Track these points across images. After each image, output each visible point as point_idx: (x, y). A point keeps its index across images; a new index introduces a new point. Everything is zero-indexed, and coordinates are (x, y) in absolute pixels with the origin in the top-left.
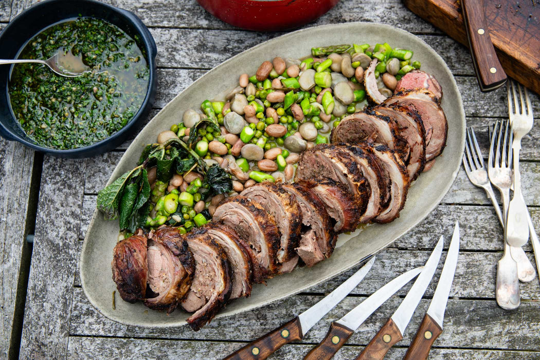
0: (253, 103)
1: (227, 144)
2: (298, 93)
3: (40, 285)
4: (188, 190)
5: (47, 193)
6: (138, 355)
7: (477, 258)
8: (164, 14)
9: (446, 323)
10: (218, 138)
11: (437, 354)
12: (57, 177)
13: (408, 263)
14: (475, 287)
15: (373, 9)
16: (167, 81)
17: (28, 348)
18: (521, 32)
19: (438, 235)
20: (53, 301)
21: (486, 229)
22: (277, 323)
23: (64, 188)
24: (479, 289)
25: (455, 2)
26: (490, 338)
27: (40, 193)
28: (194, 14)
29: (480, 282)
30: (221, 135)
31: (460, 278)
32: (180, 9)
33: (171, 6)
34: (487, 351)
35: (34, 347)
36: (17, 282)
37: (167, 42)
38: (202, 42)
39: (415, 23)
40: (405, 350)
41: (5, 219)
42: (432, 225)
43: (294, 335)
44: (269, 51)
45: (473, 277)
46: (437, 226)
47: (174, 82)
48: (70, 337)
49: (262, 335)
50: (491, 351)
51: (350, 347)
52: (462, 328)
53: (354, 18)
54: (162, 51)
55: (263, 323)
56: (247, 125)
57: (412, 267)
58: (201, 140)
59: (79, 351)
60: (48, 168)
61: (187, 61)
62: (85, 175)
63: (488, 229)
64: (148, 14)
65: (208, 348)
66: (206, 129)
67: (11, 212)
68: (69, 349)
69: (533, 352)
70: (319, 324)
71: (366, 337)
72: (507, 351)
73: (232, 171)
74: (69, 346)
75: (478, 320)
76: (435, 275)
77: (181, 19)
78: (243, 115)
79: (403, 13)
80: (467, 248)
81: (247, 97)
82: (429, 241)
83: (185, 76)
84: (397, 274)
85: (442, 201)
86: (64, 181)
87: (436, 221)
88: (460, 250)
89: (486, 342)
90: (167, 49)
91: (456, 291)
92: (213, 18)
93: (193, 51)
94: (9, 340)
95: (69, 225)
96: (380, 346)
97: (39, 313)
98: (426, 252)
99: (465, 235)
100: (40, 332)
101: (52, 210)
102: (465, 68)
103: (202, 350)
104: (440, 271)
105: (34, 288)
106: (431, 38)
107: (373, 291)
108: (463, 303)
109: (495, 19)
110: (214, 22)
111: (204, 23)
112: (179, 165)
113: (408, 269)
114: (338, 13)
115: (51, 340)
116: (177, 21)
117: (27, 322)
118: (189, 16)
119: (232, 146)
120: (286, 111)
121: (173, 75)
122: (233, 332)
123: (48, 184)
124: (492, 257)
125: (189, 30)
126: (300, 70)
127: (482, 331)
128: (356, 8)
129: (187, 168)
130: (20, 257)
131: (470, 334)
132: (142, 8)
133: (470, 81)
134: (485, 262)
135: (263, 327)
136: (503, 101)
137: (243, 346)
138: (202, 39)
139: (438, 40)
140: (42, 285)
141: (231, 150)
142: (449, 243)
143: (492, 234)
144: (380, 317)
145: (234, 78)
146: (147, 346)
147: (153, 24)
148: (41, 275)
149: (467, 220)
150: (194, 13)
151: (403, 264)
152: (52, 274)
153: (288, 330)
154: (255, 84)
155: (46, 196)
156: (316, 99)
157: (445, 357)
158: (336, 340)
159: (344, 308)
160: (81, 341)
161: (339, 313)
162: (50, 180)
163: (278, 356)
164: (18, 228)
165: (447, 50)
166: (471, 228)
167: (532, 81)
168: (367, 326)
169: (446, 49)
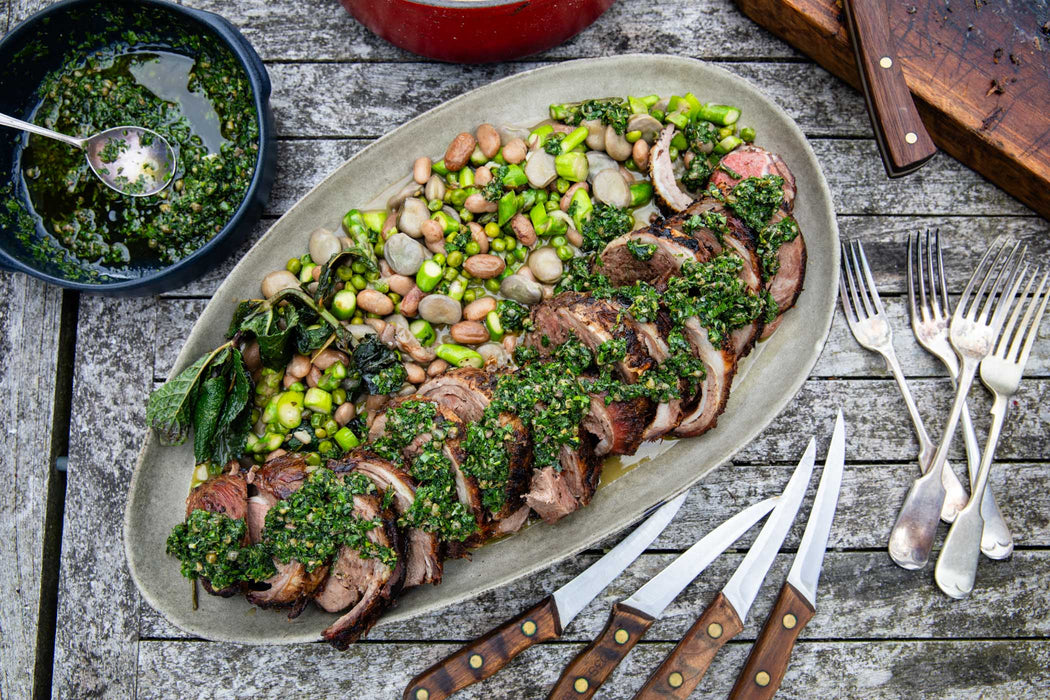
0: (439, 214)
1: (392, 295)
2: (525, 192)
3: (83, 549)
4: (321, 385)
5: (86, 380)
6: (265, 671)
7: (876, 475)
8: (290, 36)
9: (822, 596)
10: (374, 283)
11: (807, 652)
12: (104, 350)
13: (752, 489)
14: (872, 528)
15: (680, 15)
16: (298, 165)
17: (67, 664)
18: (953, 60)
19: (807, 436)
20: (108, 577)
21: (892, 422)
22: (514, 606)
23: (118, 370)
24: (880, 532)
25: (834, 3)
26: (900, 620)
27: (75, 380)
28: (345, 34)
29: (883, 519)
30: (380, 277)
31: (846, 513)
32: (318, 25)
33: (301, 20)
34: (896, 643)
35: (78, 662)
36: (41, 545)
37: (297, 89)
38: (361, 88)
39: (757, 40)
40: (748, 647)
41: (14, 431)
42: (795, 418)
43: (545, 631)
44: (468, 112)
45: (869, 511)
46: (804, 419)
47: (310, 165)
48: (141, 642)
49: (487, 629)
50: (902, 643)
51: (648, 646)
52: (850, 603)
53: (644, 33)
54: (286, 105)
55: (489, 607)
56: (429, 256)
57: (760, 497)
58: (343, 289)
59: (158, 667)
60: (87, 335)
61: (333, 125)
62: (153, 345)
63: (895, 422)
64: (260, 37)
65: (391, 655)
66: (351, 267)
67: (24, 418)
68: (140, 664)
69: (978, 642)
70: (591, 606)
71: (677, 627)
72: (931, 642)
73: (403, 346)
74: (141, 657)
75: (880, 587)
76: (801, 510)
77: (321, 46)
78: (421, 239)
79: (734, 22)
80: (858, 458)
81: (428, 202)
82: (790, 447)
83: (331, 153)
84: (732, 511)
85: (812, 372)
86: (116, 356)
87: (802, 409)
88: (846, 463)
89: (893, 627)
90: (296, 103)
91: (839, 538)
92: (379, 42)
93: (345, 104)
94: (33, 649)
95: (129, 439)
96: (702, 644)
97: (83, 600)
98: (785, 467)
99: (854, 435)
100: (87, 635)
101: (98, 411)
102: (851, 123)
103: (380, 660)
104: (810, 501)
105: (72, 555)
106: (787, 69)
107: (689, 544)
108: (852, 558)
109: (905, 35)
110: (382, 48)
111: (364, 51)
112: (301, 338)
113: (752, 500)
114: (613, 25)
115: (108, 647)
116: (313, 48)
117: (63, 617)
118: (334, 38)
119: (401, 298)
120: (502, 228)
121: (309, 151)
122: (434, 625)
123: (87, 364)
124: (903, 473)
125: (337, 65)
126: (528, 148)
127: (886, 608)
128: (648, 13)
129: (317, 345)
130: (44, 499)
131: (865, 615)
132: (247, 26)
133: (860, 148)
134: (890, 482)
135: (490, 614)
136: (920, 184)
137: (454, 650)
138: (361, 81)
139: (800, 72)
140: (86, 549)
141: (400, 306)
142: (827, 451)
143: (903, 431)
144: (702, 590)
145: (403, 165)
146: (280, 655)
147: (268, 56)
148: (83, 531)
149: (858, 406)
150: (344, 32)
151: (742, 492)
152: (104, 529)
153: (535, 622)
154: (443, 176)
155: (85, 385)
156: (559, 203)
157: (819, 657)
158: (622, 636)
159: (637, 575)
160: (161, 648)
161: (628, 585)
162: (91, 356)
163: (517, 666)
164: (39, 447)
165: (818, 89)
166: (864, 420)
167: (971, 151)
168: (679, 607)
169: (816, 88)
